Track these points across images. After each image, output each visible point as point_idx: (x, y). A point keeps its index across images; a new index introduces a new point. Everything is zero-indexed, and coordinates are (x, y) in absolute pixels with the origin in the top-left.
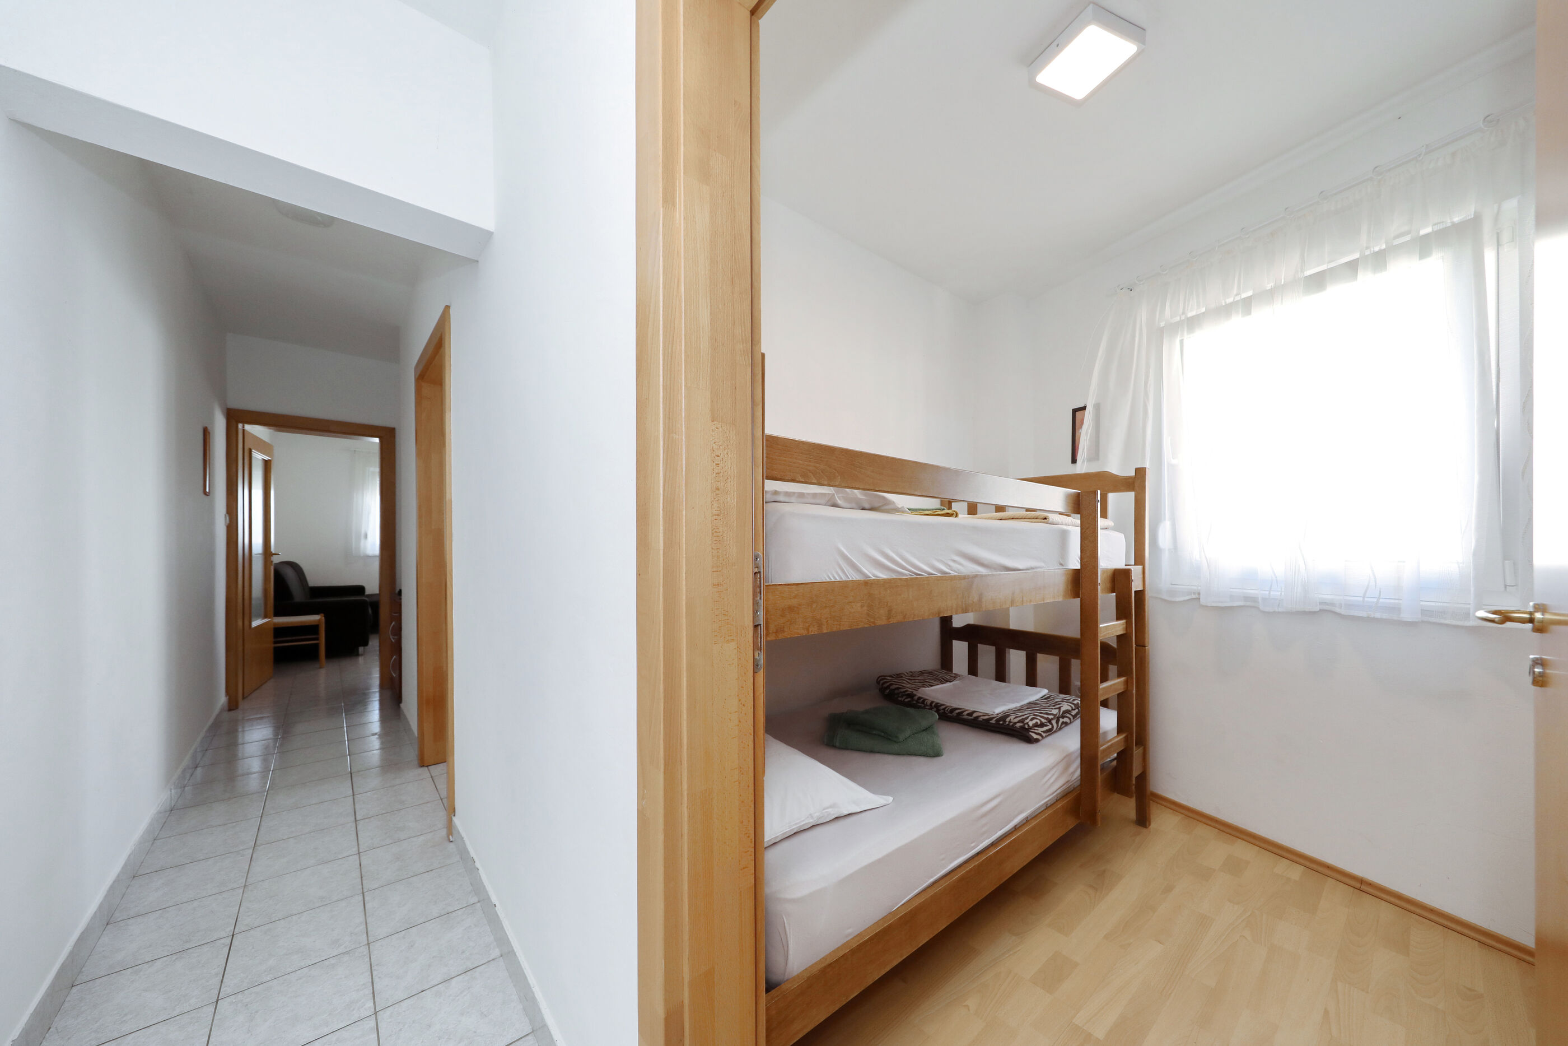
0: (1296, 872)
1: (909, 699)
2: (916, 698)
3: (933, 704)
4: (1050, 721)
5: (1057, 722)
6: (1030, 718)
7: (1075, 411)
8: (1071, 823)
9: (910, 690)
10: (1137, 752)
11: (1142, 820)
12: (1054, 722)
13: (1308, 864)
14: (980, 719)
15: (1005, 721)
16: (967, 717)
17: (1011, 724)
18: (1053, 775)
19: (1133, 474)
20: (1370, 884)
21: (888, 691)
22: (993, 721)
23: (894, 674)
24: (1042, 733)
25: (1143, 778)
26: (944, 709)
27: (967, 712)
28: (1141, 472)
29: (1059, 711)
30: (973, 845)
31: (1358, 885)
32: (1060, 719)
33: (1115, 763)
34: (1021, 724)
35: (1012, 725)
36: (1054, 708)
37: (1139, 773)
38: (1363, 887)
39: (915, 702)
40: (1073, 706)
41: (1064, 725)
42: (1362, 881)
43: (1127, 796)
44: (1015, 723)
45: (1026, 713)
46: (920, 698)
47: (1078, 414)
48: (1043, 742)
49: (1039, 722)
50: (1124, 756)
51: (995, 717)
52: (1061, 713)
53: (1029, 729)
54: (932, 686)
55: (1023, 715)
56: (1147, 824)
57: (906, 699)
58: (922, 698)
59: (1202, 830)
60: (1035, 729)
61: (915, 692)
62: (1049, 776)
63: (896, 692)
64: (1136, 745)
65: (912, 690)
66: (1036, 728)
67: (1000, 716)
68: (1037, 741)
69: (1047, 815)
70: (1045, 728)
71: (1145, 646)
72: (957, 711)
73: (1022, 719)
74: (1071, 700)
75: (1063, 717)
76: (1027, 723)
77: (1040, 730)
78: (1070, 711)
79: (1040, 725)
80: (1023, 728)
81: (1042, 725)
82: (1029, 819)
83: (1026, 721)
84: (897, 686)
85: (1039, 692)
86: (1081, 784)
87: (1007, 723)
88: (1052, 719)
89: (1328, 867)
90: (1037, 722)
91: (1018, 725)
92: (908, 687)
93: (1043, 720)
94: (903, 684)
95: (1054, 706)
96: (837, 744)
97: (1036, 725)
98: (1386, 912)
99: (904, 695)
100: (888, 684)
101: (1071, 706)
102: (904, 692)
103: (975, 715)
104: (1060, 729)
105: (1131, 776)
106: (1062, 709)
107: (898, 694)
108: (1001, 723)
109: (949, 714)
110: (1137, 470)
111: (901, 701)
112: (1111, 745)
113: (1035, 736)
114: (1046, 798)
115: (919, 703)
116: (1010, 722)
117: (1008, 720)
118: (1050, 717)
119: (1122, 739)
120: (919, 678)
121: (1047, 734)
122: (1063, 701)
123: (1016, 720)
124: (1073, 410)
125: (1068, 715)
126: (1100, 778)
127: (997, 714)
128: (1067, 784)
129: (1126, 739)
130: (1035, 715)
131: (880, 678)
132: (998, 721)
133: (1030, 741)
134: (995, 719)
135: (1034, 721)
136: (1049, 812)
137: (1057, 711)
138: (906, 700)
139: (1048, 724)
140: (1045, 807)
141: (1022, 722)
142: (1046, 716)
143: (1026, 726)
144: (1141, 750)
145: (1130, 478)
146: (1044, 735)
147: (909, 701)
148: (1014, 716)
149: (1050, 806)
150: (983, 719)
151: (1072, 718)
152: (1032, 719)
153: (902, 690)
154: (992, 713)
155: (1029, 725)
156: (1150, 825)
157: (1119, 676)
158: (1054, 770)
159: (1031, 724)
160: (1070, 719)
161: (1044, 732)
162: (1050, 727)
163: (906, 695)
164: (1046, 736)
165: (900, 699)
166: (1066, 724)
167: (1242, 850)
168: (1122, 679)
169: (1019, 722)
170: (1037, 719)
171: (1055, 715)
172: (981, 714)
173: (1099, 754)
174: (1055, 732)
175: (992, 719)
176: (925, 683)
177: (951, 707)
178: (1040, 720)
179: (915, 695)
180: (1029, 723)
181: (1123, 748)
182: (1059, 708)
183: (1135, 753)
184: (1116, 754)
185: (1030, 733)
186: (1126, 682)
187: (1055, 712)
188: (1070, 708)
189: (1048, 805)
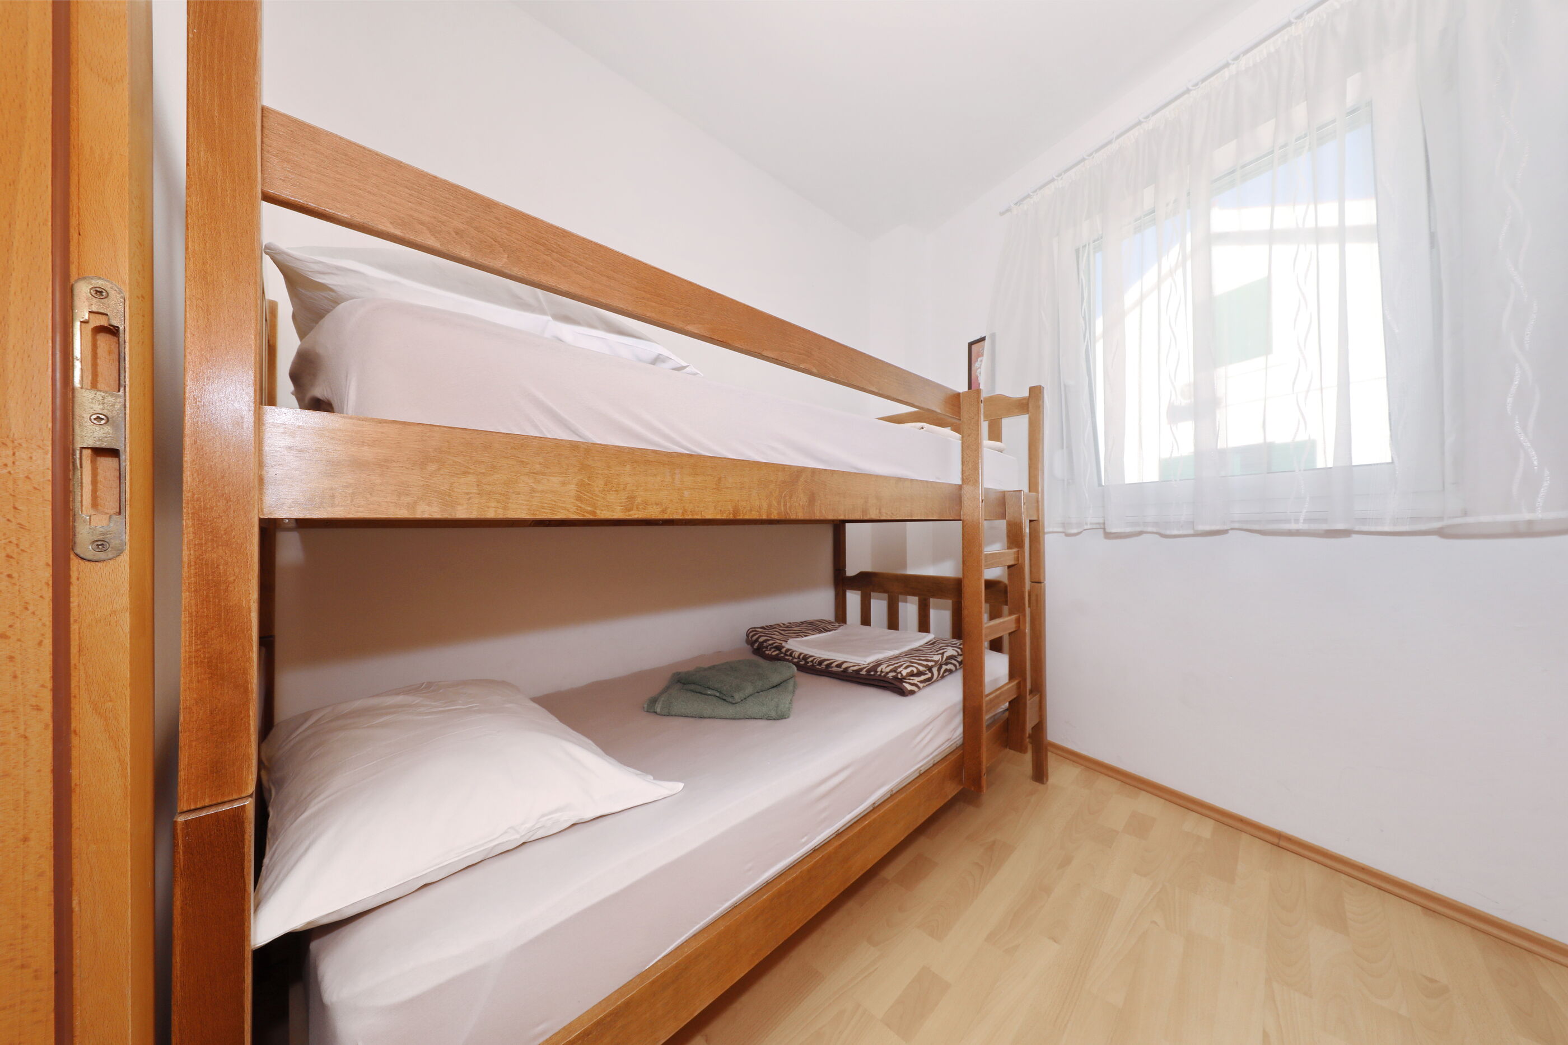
0: (1206, 828)
1: (777, 652)
2: (783, 650)
3: (801, 657)
4: (930, 669)
5: (939, 670)
6: (904, 666)
7: (971, 344)
8: (951, 790)
9: (778, 641)
10: (1031, 702)
11: (1040, 774)
12: (935, 670)
13: (1216, 816)
14: (850, 670)
15: (876, 672)
16: (835, 669)
17: (883, 674)
18: (929, 732)
19: (1026, 394)
20: (1289, 839)
21: (756, 645)
22: (863, 672)
23: (767, 625)
24: (919, 684)
25: (1040, 728)
26: (812, 661)
27: (834, 665)
28: (1036, 392)
29: (942, 657)
30: (803, 840)
31: (1275, 840)
32: (943, 666)
33: (1007, 714)
34: (894, 674)
35: (885, 676)
36: (937, 653)
37: (1036, 723)
38: (1282, 843)
39: (782, 655)
40: (959, 650)
41: (947, 673)
42: (1279, 835)
43: (1020, 752)
44: (887, 673)
45: (901, 660)
46: (788, 650)
47: (974, 347)
48: (920, 694)
49: (915, 671)
50: (1016, 705)
51: (865, 667)
52: (944, 659)
53: (902, 680)
54: (807, 636)
55: (897, 663)
56: (1045, 779)
57: (773, 652)
58: (791, 650)
59: (1103, 783)
60: (910, 679)
61: (784, 644)
62: (922, 735)
63: (765, 644)
64: (1029, 694)
65: (781, 642)
66: (912, 678)
67: (871, 665)
68: (912, 692)
69: (917, 785)
70: (923, 678)
71: (1040, 583)
72: (826, 663)
73: (895, 667)
74: (958, 644)
75: (946, 664)
76: (900, 673)
77: (916, 680)
78: (955, 656)
79: (916, 674)
80: (895, 678)
81: (920, 674)
82: (894, 792)
83: (899, 670)
84: (766, 638)
85: (924, 638)
86: (963, 744)
87: (879, 673)
88: (932, 666)
89: (1242, 820)
90: (912, 671)
91: (891, 675)
92: (777, 638)
93: (921, 668)
94: (773, 636)
95: (937, 651)
96: (658, 710)
97: (912, 674)
98: (1311, 873)
99: (772, 648)
100: (757, 636)
101: (956, 651)
102: (772, 644)
103: (844, 666)
104: (943, 677)
105: (1023, 729)
106: (946, 655)
107: (767, 647)
108: (872, 673)
109: (817, 667)
110: (1031, 389)
111: (768, 654)
112: (1000, 694)
113: (909, 687)
114: (919, 763)
115: (787, 655)
116: (882, 672)
117: (879, 669)
118: (930, 664)
119: (1013, 686)
120: (795, 629)
121: (925, 684)
122: (947, 646)
123: (888, 669)
124: (969, 343)
125: (953, 661)
126: (986, 735)
127: (869, 664)
128: (947, 743)
129: (1019, 685)
130: (911, 662)
131: (750, 631)
132: (869, 671)
133: (903, 693)
134: (865, 670)
135: (909, 670)
136: (921, 781)
137: (940, 656)
138: (774, 654)
139: (927, 672)
140: (918, 775)
141: (895, 671)
142: (925, 663)
143: (899, 676)
144: (1036, 698)
145: (1024, 399)
146: (921, 685)
147: (777, 655)
148: (887, 665)
149: (924, 772)
150: (853, 671)
151: (957, 664)
152: (906, 668)
153: (770, 642)
154: (863, 663)
155: (902, 675)
156: (1047, 780)
157: (1010, 614)
158: (930, 727)
159: (904, 673)
160: (955, 665)
161: (921, 682)
162: (930, 675)
163: (774, 647)
164: (923, 687)
165: (767, 652)
166: (950, 671)
167: (1147, 805)
168: (1014, 617)
169: (891, 671)
170: (913, 666)
171: (936, 662)
172: (851, 664)
173: (984, 705)
174: (936, 681)
175: (861, 670)
176: (800, 634)
177: (820, 658)
178: (917, 668)
179: (783, 647)
180: (902, 672)
181: (1015, 696)
182: (943, 654)
183: (1028, 702)
184: (1007, 704)
185: (904, 684)
186: (1018, 621)
187: (937, 658)
188: (955, 653)
189: (922, 772)
